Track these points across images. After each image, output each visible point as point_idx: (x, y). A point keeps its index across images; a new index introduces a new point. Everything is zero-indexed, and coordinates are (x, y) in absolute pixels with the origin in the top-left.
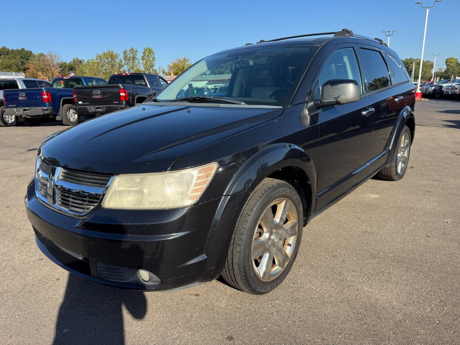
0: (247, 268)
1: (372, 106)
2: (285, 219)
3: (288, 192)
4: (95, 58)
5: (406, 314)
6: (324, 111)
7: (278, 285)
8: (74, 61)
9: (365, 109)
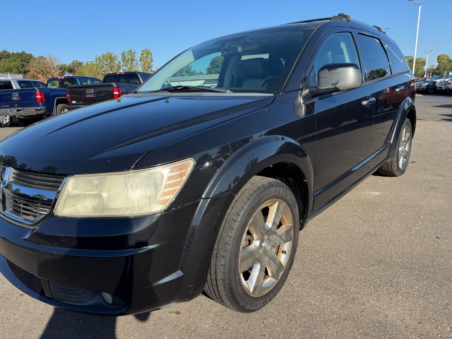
0: (234, 284)
1: (373, 96)
2: (278, 223)
3: (281, 191)
4: (94, 60)
5: (422, 335)
6: (320, 99)
7: (271, 299)
8: (73, 63)
9: (365, 99)
